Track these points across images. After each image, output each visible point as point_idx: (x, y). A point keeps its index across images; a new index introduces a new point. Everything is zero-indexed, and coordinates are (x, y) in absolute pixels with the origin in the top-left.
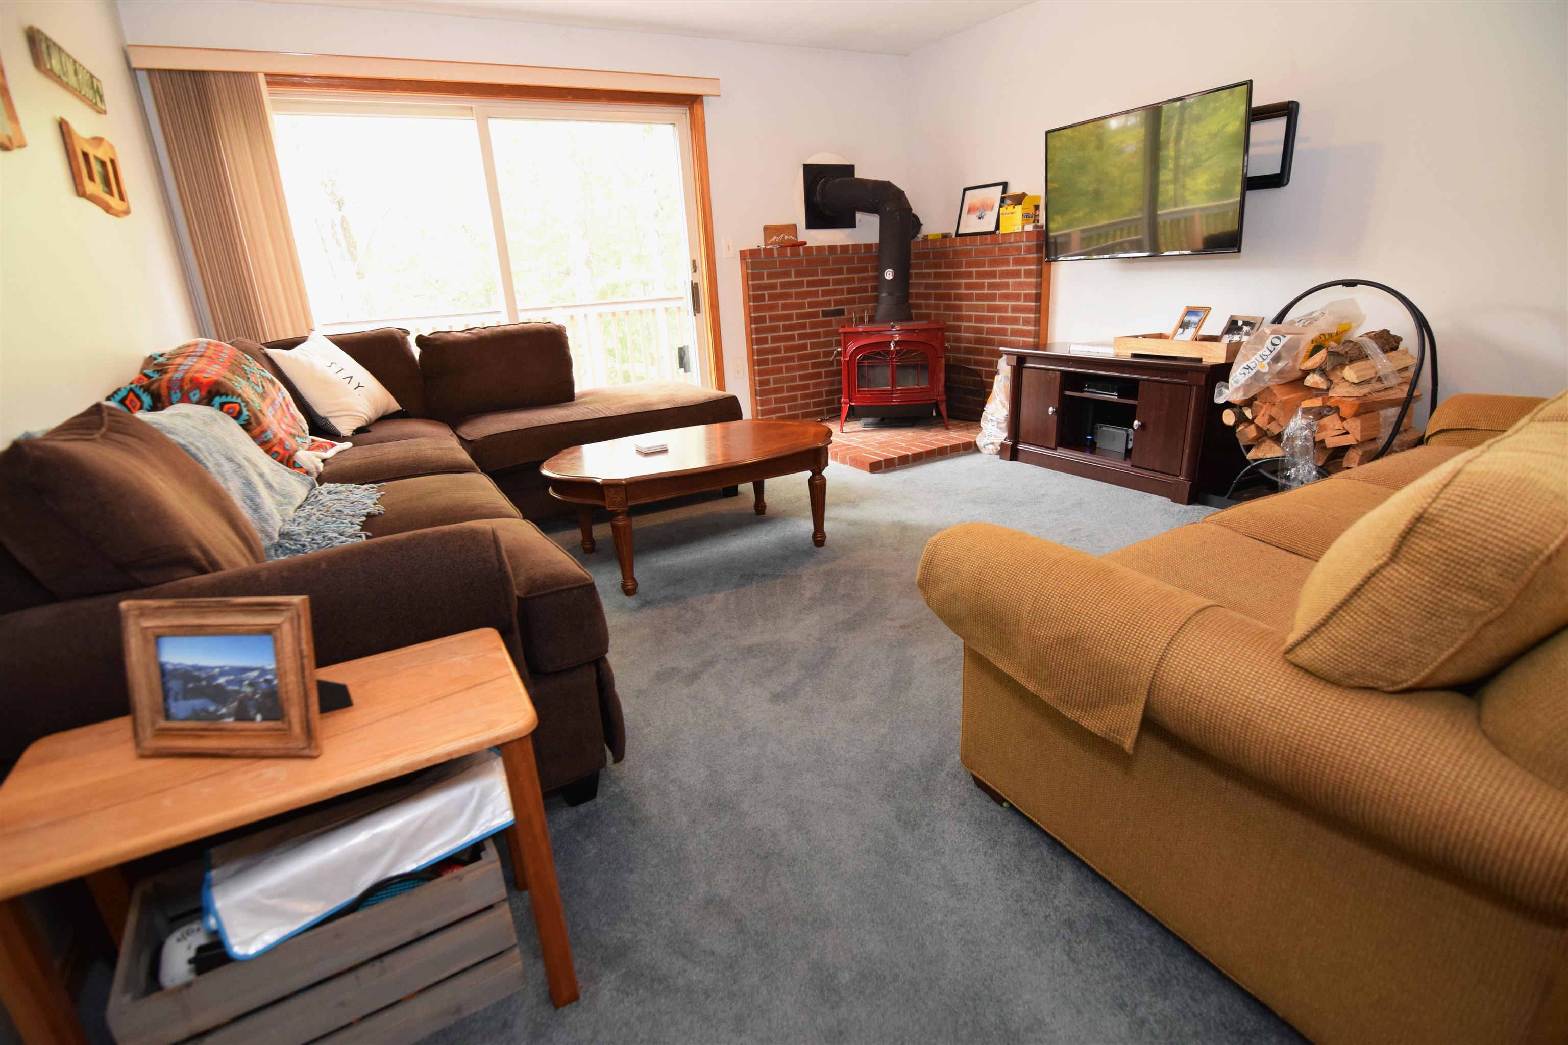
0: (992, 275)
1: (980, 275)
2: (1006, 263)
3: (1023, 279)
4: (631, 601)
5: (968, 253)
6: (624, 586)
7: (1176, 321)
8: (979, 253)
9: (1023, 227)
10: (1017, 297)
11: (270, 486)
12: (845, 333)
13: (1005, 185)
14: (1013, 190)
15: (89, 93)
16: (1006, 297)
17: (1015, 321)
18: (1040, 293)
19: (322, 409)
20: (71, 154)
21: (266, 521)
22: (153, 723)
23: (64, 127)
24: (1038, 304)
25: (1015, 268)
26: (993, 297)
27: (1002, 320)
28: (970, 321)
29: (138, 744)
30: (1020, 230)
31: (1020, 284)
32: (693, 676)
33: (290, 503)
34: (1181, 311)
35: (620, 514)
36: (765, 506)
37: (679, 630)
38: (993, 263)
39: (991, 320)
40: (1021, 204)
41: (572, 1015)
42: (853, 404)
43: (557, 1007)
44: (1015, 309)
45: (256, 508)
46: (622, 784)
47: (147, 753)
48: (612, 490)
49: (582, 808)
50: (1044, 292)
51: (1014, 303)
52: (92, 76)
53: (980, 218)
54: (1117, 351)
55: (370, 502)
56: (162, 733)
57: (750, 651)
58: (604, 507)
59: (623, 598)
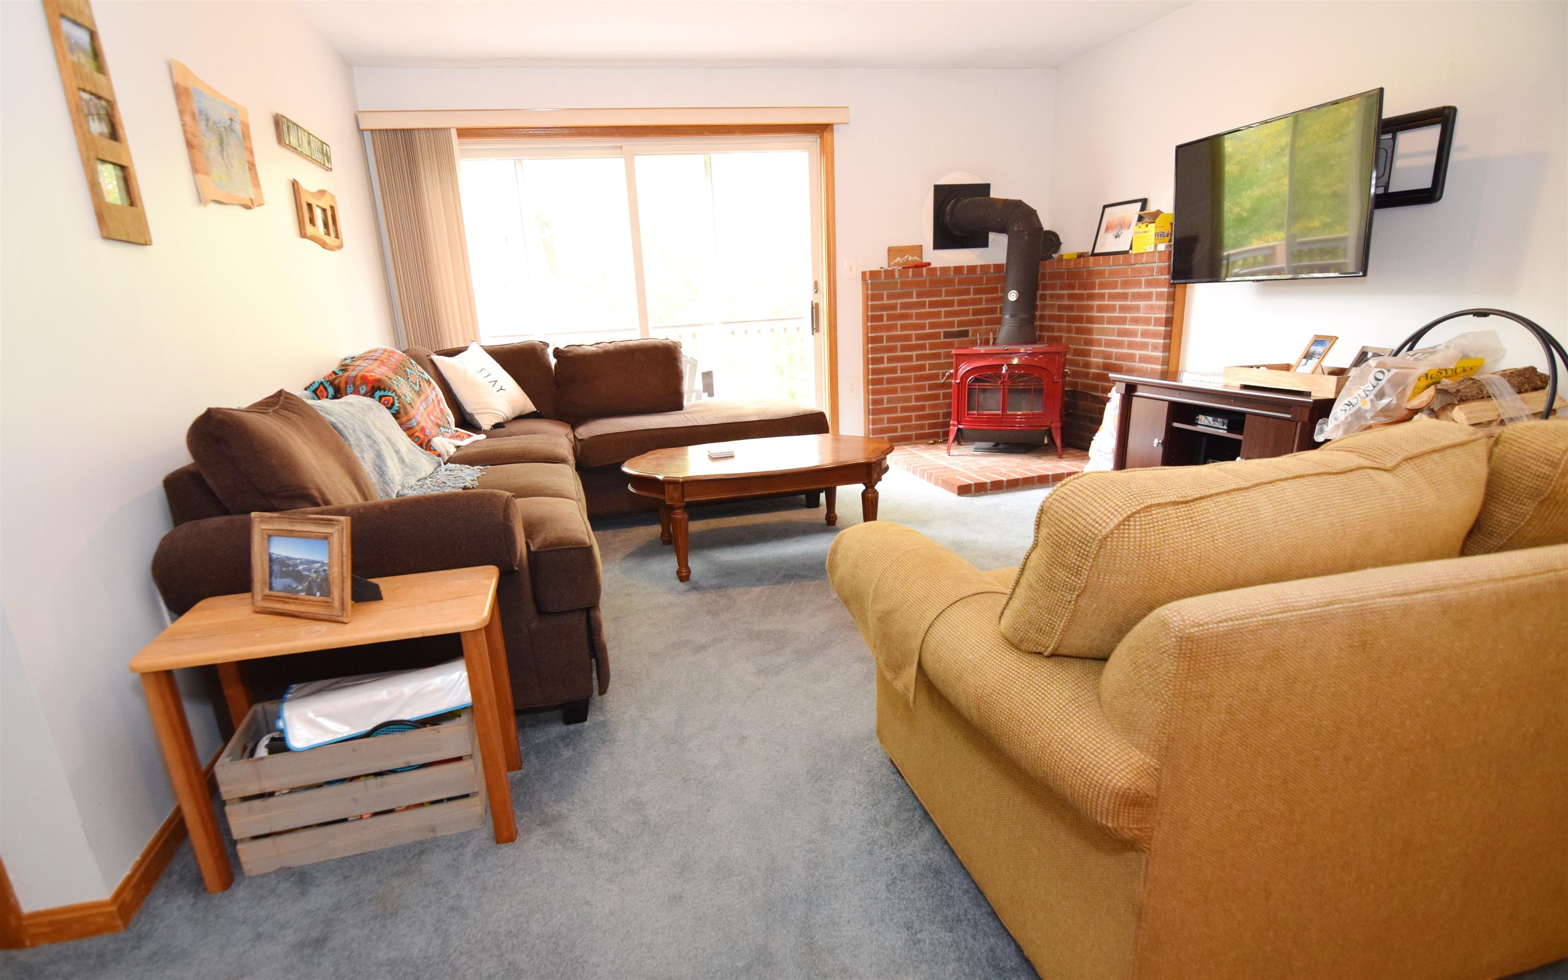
0: (1124, 297)
1: (1113, 297)
2: (1137, 284)
3: (1153, 302)
4: (682, 586)
5: (1101, 274)
6: (678, 573)
7: (1301, 351)
8: (1112, 273)
9: (1156, 246)
10: (1147, 321)
11: (402, 460)
12: (957, 355)
13: (1144, 202)
14: (1152, 207)
15: (318, 156)
16: (1136, 321)
17: (1144, 346)
18: (1172, 318)
19: (470, 406)
20: (299, 206)
21: (388, 484)
22: (263, 590)
23: (295, 185)
24: (1169, 329)
25: (1147, 290)
26: (1123, 321)
27: (1131, 345)
28: (1100, 345)
29: (253, 604)
30: (1152, 250)
31: (1151, 307)
32: (703, 648)
33: (414, 475)
34: (1309, 339)
35: (679, 508)
36: (835, 517)
37: (709, 612)
38: (1125, 284)
39: (1119, 344)
40: (1154, 222)
41: (507, 850)
42: (961, 427)
43: (498, 843)
44: (1145, 334)
45: (382, 473)
46: (608, 716)
47: (258, 610)
48: (671, 487)
49: (572, 727)
50: (1176, 316)
51: (1143, 327)
52: (323, 143)
53: (1116, 237)
54: (1226, 381)
55: (469, 478)
56: (266, 598)
57: (758, 636)
58: (664, 501)
59: (678, 582)
